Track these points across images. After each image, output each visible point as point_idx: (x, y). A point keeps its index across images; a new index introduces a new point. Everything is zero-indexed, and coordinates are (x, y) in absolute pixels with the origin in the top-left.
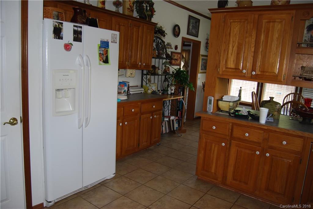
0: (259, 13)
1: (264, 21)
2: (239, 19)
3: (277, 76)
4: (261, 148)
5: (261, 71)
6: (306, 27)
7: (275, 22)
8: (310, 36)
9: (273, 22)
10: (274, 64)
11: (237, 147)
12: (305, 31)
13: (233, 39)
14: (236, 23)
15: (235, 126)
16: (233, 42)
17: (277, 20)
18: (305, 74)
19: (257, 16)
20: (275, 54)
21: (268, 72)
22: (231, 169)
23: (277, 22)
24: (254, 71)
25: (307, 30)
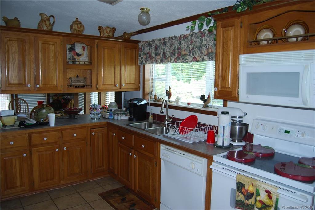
0: (35, 35)
1: (40, 43)
2: (16, 38)
3: (57, 87)
4: (58, 145)
5: (43, 84)
6: (67, 49)
7: (49, 44)
8: (71, 55)
9: (47, 44)
10: (53, 78)
11: (38, 153)
12: (68, 52)
13: (12, 56)
14: (14, 42)
15: (32, 136)
16: (13, 59)
17: (50, 43)
18: (73, 83)
19: (32, 38)
20: (52, 69)
21: (49, 84)
22: (36, 174)
23: (51, 44)
24: (38, 85)
25: (69, 51)
